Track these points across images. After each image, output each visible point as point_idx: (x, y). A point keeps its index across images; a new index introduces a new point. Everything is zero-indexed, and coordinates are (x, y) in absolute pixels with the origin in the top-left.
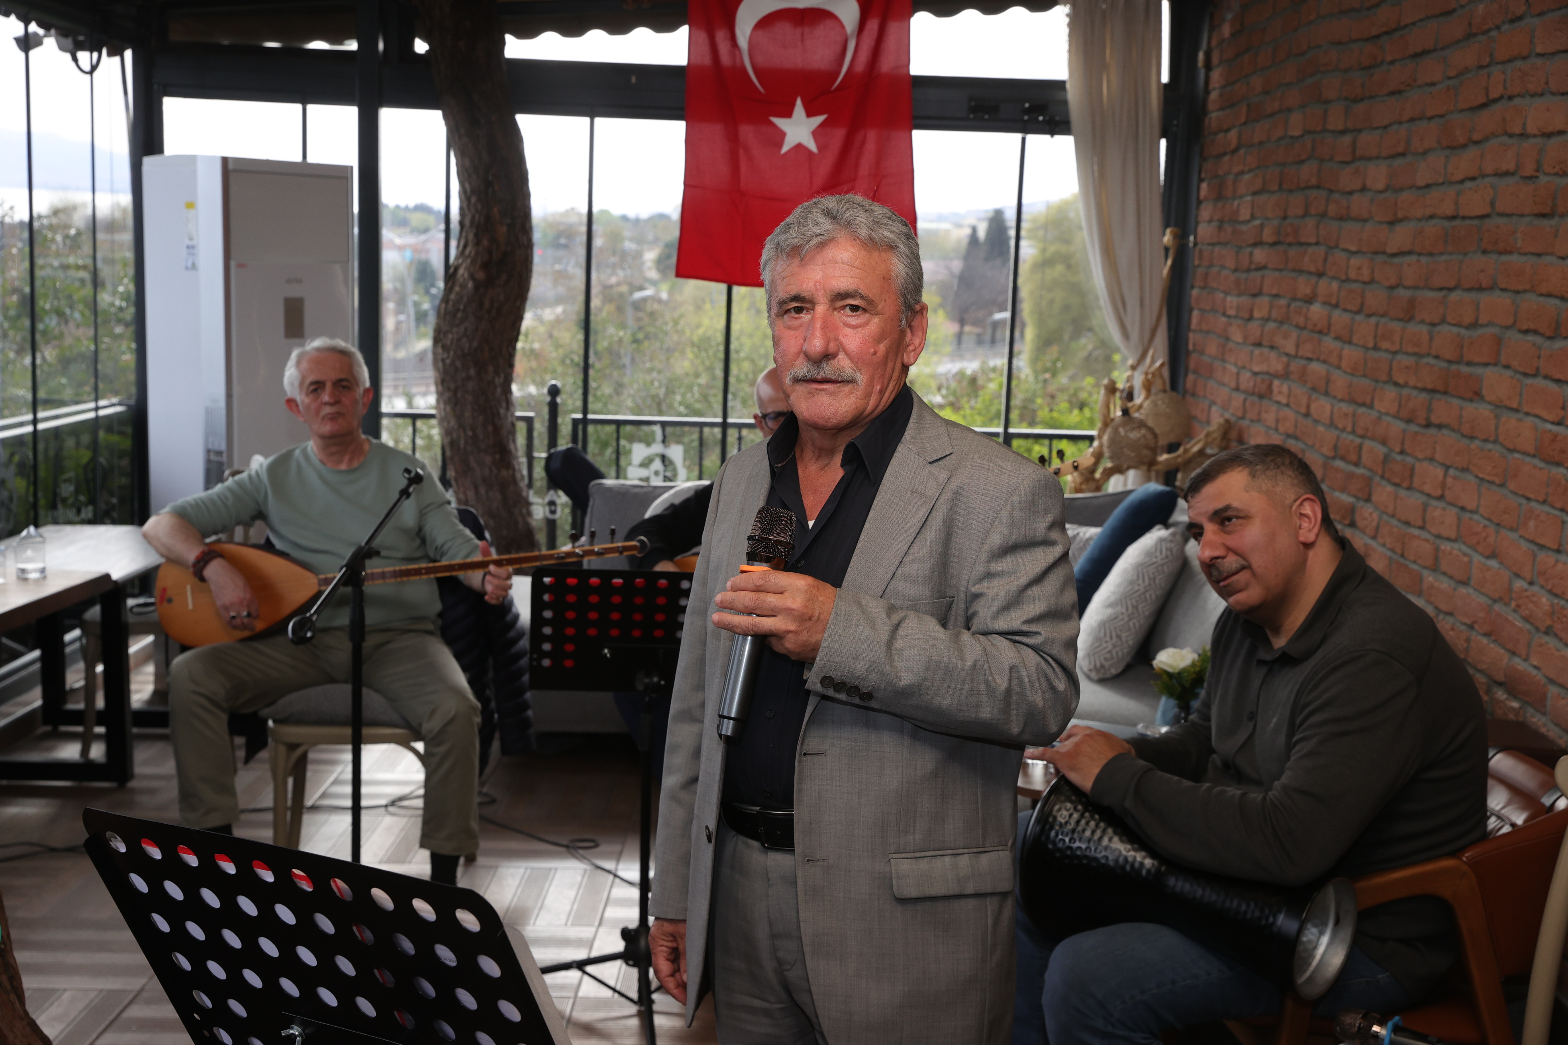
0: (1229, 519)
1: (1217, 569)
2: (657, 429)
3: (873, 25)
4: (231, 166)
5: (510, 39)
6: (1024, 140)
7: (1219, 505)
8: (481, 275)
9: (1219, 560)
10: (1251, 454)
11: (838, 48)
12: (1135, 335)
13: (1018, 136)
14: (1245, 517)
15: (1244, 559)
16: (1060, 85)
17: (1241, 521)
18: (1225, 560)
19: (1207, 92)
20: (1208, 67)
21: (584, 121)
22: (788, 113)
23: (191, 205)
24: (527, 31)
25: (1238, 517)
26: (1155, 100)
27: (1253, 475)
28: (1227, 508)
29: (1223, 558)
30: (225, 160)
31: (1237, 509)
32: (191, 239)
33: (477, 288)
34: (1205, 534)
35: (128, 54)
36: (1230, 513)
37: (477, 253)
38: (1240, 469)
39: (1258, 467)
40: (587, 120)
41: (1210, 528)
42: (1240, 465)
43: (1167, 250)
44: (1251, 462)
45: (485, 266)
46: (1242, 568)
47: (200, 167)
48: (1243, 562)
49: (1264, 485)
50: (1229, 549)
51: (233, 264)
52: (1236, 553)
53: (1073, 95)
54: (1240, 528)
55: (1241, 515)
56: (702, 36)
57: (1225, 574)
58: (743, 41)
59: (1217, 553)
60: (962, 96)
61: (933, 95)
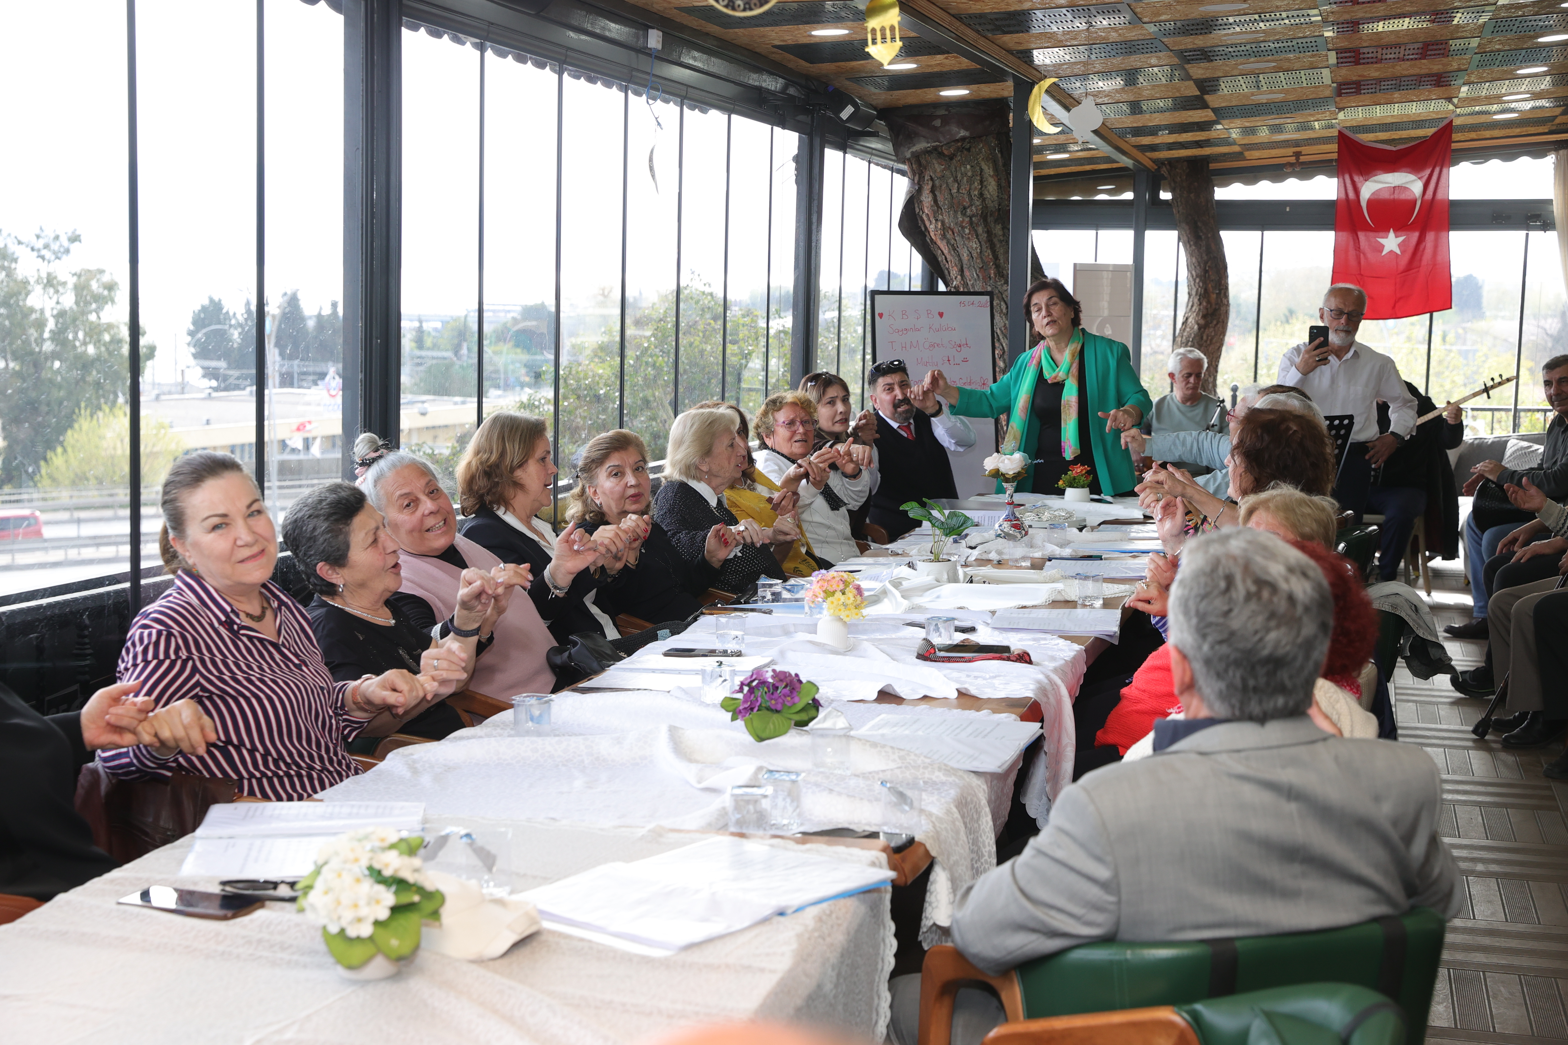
4: (1077, 268)
5: (1217, 188)
8: (1202, 322)
16: (1549, 202)
21: (1258, 233)
22: (1384, 234)
33: (1199, 329)
37: (1200, 309)
40: (1260, 233)
45: (1205, 317)
60: (1488, 211)
61: (1471, 210)
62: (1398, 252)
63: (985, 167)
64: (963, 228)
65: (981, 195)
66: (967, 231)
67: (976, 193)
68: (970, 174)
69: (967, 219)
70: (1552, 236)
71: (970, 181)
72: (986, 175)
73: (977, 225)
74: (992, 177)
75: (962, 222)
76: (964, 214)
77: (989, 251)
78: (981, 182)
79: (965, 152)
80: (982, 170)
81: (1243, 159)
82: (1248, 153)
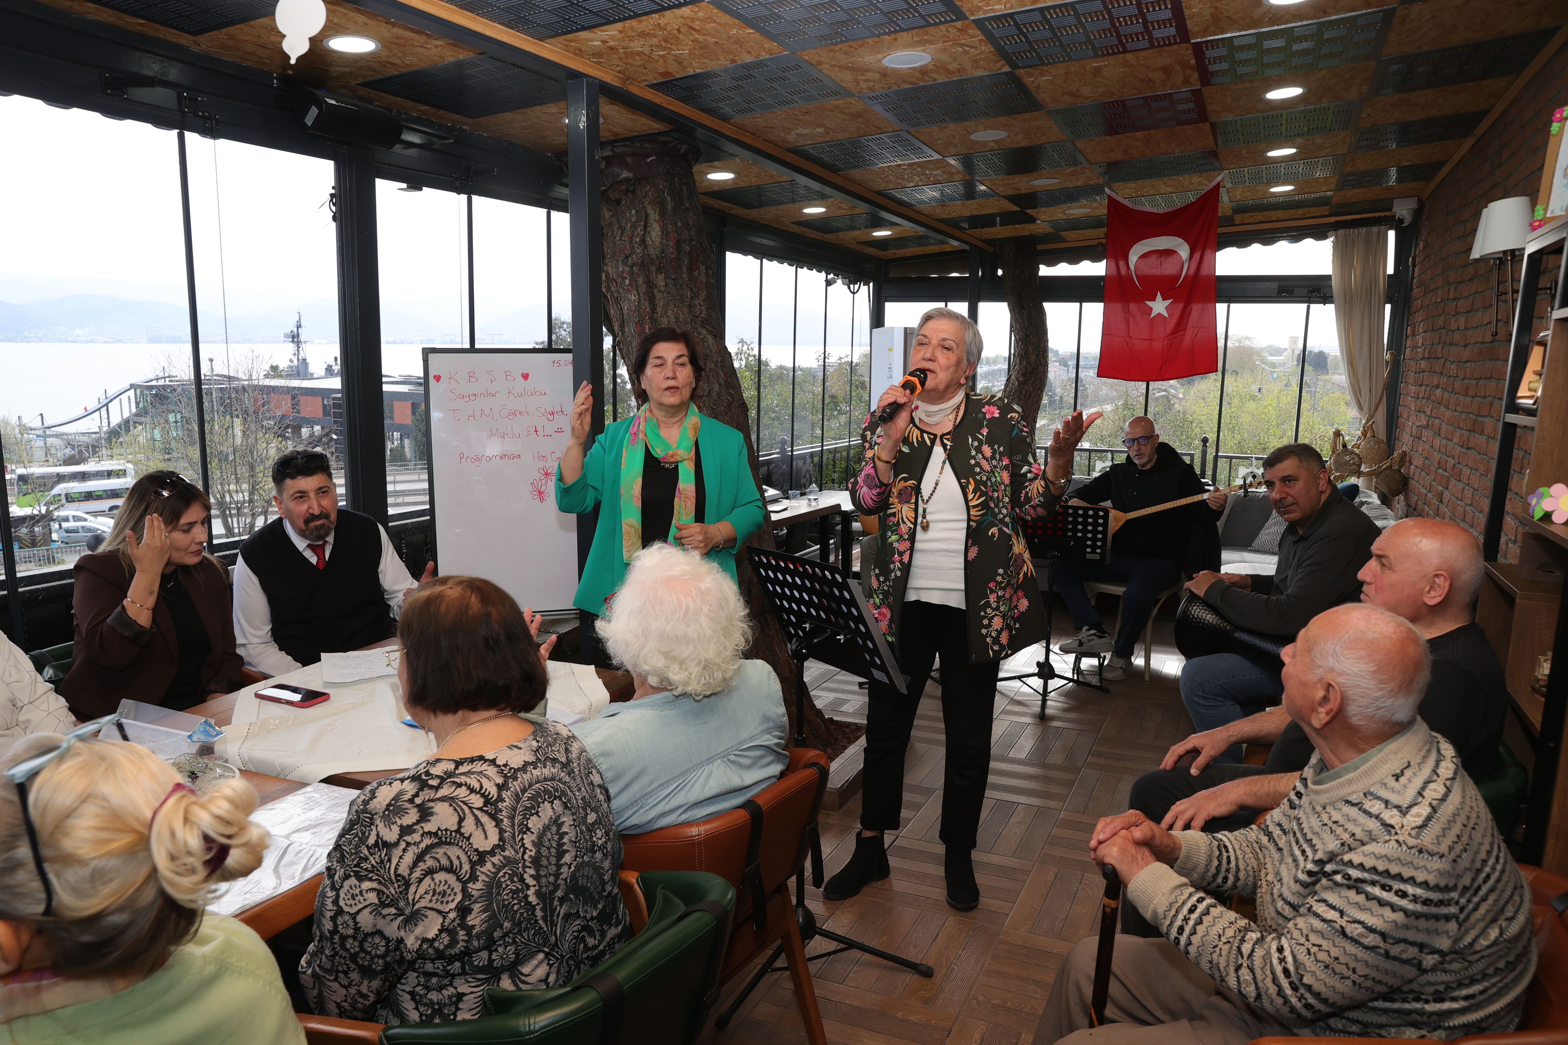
0: (1289, 481)
1: (1282, 503)
2: (1109, 455)
3: (1197, 255)
5: (1042, 267)
6: (1308, 308)
8: (1021, 379)
9: (1284, 500)
11: (1179, 268)
12: (1366, 408)
13: (1305, 305)
14: (1296, 480)
16: (1328, 278)
17: (1294, 482)
19: (1413, 278)
20: (1414, 266)
22: (1153, 299)
23: (891, 350)
24: (1051, 263)
26: (1382, 284)
28: (1289, 476)
29: (1286, 498)
30: (906, 329)
31: (1293, 476)
33: (1019, 384)
34: (1275, 486)
35: (872, 287)
36: (1290, 478)
37: (1020, 368)
40: (1079, 304)
41: (1278, 483)
43: (1387, 362)
45: (1024, 375)
46: (1293, 504)
47: (896, 332)
48: (1294, 501)
50: (1288, 495)
52: (1292, 496)
53: (1334, 283)
54: (1294, 485)
56: (1113, 264)
58: (1132, 267)
59: (1283, 496)
60: (1275, 285)
61: (1259, 285)
62: (1166, 315)
63: (650, 211)
64: (624, 278)
65: (643, 241)
66: (627, 282)
67: (638, 240)
68: (634, 219)
69: (627, 269)
70: (1330, 308)
71: (634, 227)
72: (651, 221)
73: (638, 275)
74: (657, 222)
75: (623, 272)
76: (625, 264)
77: (647, 304)
78: (645, 227)
79: (630, 195)
80: (647, 215)
81: (1064, 240)
82: (1063, 234)
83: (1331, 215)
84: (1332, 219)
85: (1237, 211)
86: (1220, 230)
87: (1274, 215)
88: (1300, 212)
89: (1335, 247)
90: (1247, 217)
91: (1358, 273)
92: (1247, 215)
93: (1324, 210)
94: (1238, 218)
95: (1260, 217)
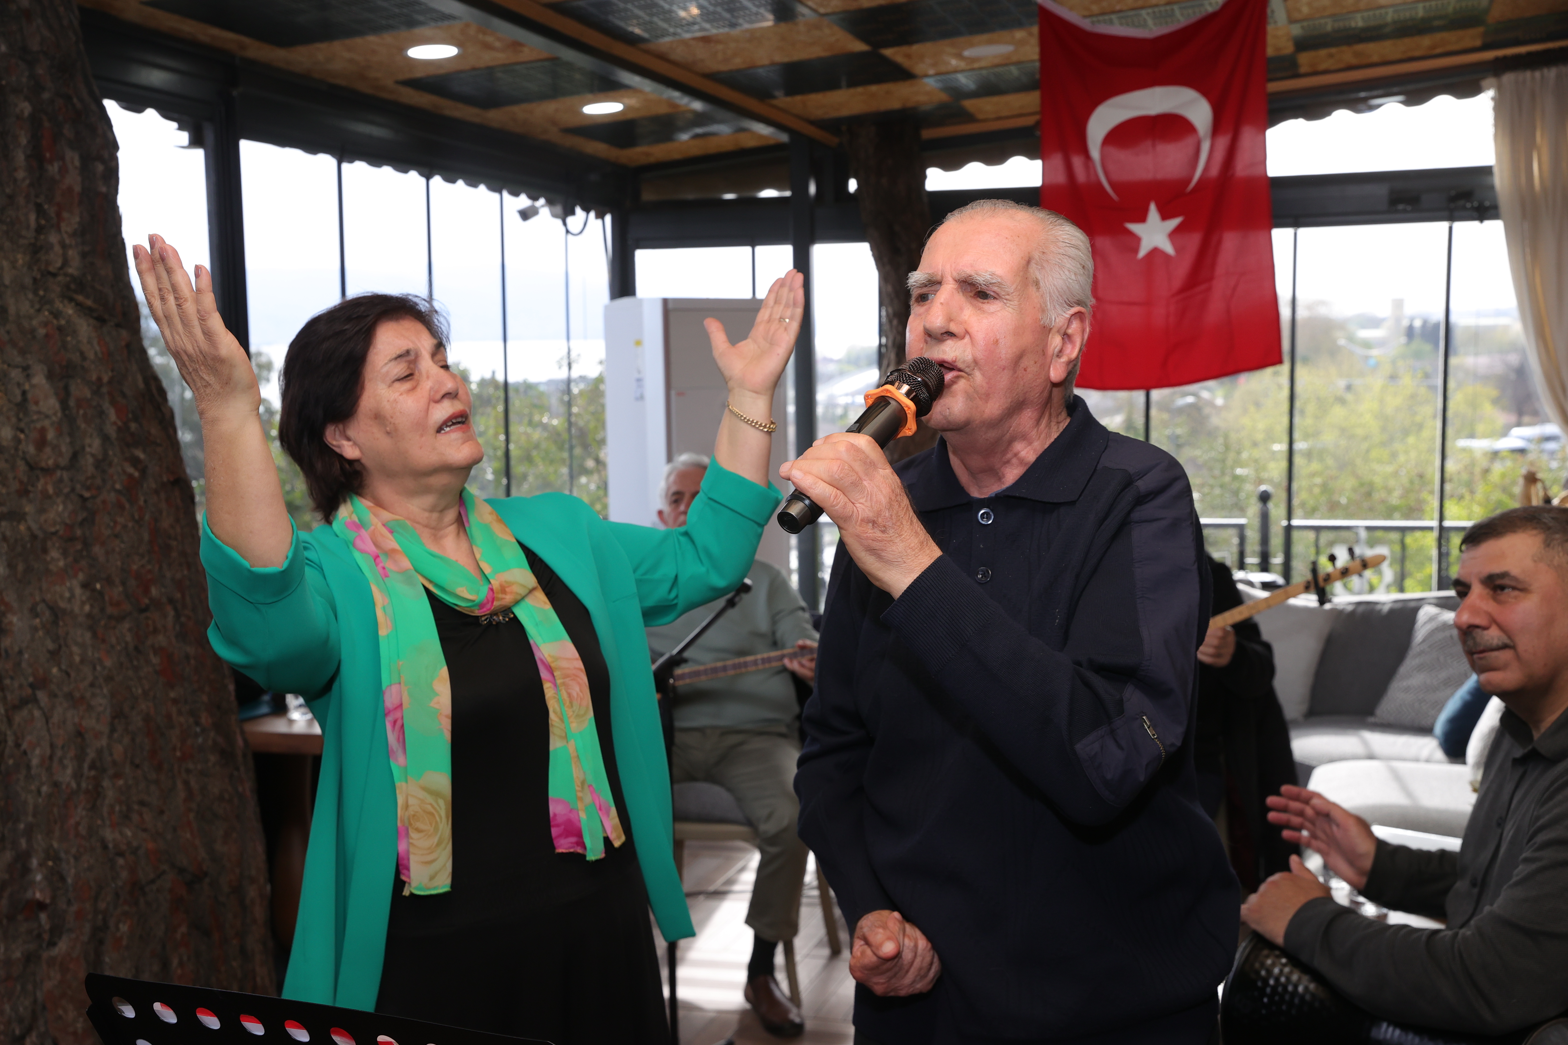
0: (1502, 588)
1: (1474, 639)
4: (670, 306)
6: (1449, 229)
7: (1496, 569)
9: (1479, 631)
10: (1553, 518)
11: (1192, 152)
13: (1444, 224)
14: (1521, 588)
15: (1509, 637)
16: (1486, 171)
17: (1516, 593)
18: (1486, 632)
22: (1143, 220)
23: (639, 343)
24: (952, 163)
25: (1514, 588)
27: (1547, 544)
28: (1504, 575)
29: (1485, 628)
30: (666, 301)
31: (1515, 579)
32: (639, 372)
34: (1469, 595)
35: (608, 218)
36: (1506, 581)
38: (1535, 532)
39: (1557, 536)
41: (1477, 589)
42: (1535, 528)
44: (1549, 528)
46: (1505, 647)
47: (646, 309)
48: (1506, 640)
49: (1557, 558)
50: (1494, 621)
51: (673, 393)
52: (1501, 627)
53: (1500, 181)
54: (1513, 600)
55: (1520, 586)
57: (1481, 648)
58: (1095, 156)
59: (1477, 621)
60: (1382, 191)
61: (1353, 190)
62: (1169, 250)
70: (1495, 228)
81: (969, 118)
82: (969, 104)
83: (1485, 47)
84: (1489, 55)
85: (1303, 44)
86: (1273, 87)
87: (1374, 50)
88: (1426, 42)
89: (1498, 109)
90: (1322, 57)
91: (1546, 158)
92: (1323, 52)
93: (1472, 37)
94: (1305, 60)
95: (1347, 54)
